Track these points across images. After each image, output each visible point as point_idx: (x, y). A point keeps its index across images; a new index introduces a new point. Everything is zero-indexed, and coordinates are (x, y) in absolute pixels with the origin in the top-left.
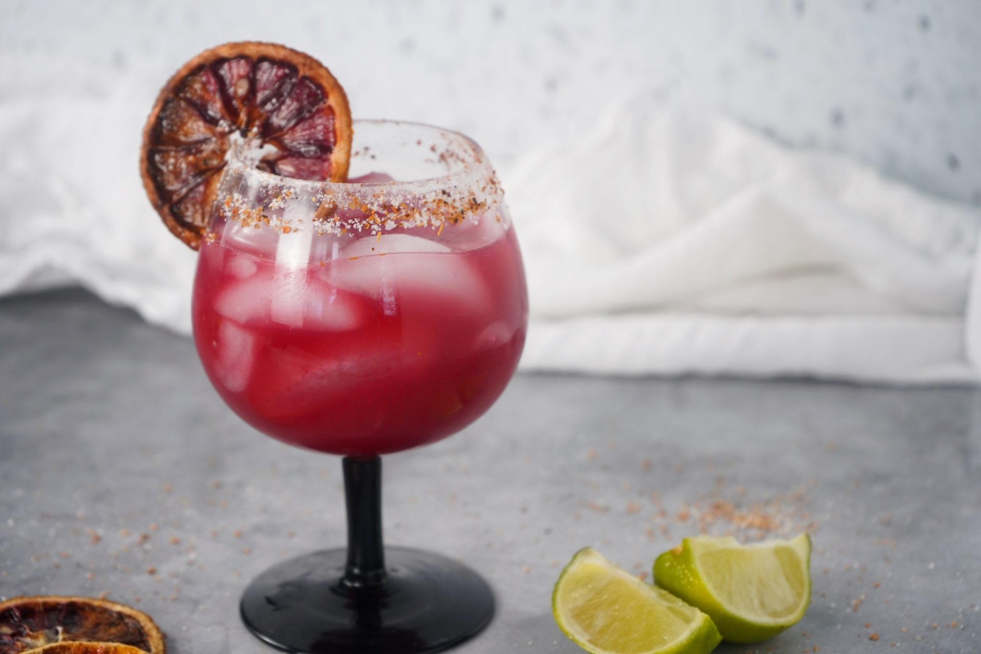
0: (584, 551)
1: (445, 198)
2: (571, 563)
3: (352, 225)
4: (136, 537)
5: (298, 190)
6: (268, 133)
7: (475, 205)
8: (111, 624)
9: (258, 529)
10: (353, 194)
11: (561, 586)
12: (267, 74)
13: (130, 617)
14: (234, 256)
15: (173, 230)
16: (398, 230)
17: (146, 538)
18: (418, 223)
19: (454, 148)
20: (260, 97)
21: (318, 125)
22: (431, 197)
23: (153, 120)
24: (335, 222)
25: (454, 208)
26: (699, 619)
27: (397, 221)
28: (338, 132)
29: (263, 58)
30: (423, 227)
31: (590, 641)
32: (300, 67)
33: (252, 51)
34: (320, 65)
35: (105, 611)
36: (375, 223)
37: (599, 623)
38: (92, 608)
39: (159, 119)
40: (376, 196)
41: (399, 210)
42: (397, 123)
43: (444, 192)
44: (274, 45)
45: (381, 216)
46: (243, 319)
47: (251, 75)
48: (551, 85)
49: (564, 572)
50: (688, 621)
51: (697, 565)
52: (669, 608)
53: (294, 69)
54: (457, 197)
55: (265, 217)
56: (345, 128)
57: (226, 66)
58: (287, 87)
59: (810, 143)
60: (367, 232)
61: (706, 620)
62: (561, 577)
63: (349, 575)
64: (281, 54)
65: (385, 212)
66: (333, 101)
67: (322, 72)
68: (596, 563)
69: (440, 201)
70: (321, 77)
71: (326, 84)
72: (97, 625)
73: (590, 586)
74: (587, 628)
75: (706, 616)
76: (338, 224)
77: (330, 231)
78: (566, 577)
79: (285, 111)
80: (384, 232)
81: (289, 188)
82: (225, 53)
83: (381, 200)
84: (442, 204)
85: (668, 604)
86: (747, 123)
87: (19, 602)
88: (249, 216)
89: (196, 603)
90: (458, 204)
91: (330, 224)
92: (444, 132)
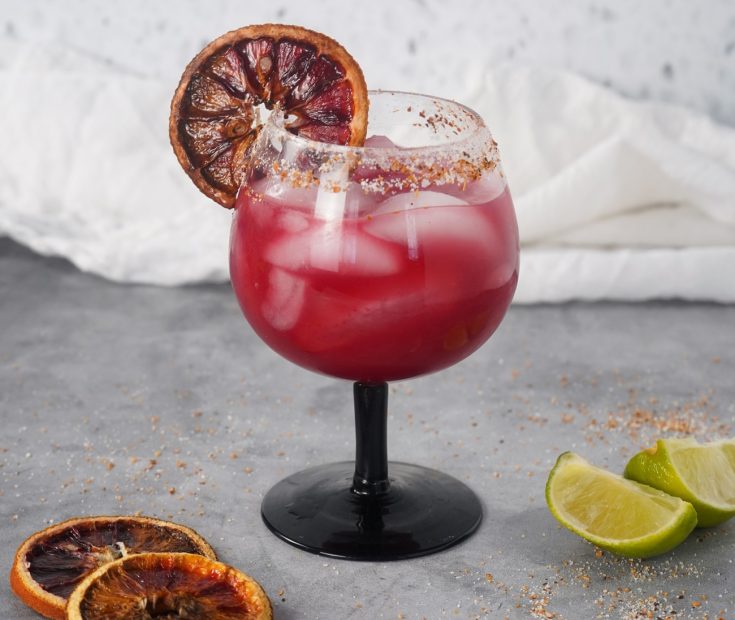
0: (566, 455)
1: (465, 158)
2: (556, 466)
3: (394, 184)
4: (145, 463)
5: (345, 155)
6: (290, 105)
7: (487, 164)
8: (162, 538)
9: (249, 451)
10: (393, 158)
11: (552, 486)
12: (287, 51)
13: (175, 530)
14: (285, 213)
15: (204, 191)
16: (432, 187)
17: (154, 463)
18: (448, 180)
19: (445, 114)
20: (282, 73)
21: (335, 98)
22: (456, 158)
23: (181, 93)
24: (379, 182)
25: (473, 167)
26: (683, 508)
27: (431, 179)
28: (356, 103)
29: (285, 39)
30: (450, 184)
31: (587, 530)
32: (319, 47)
33: (273, 33)
34: (337, 45)
35: (150, 527)
36: (413, 182)
37: (593, 515)
38: (139, 525)
39: (188, 93)
40: (413, 159)
41: (431, 170)
42: (393, 93)
43: (465, 154)
44: (293, 27)
45: (417, 175)
46: (295, 266)
47: (273, 54)
48: (412, 47)
49: (552, 473)
50: (673, 509)
51: (672, 462)
52: (653, 499)
53: (313, 48)
54: (475, 157)
55: (315, 179)
56: (362, 99)
57: (250, 45)
58: (306, 65)
59: (644, 95)
60: (407, 189)
61: (689, 507)
62: (550, 478)
63: (357, 484)
64: (301, 36)
65: (420, 172)
66: (350, 76)
67: (339, 50)
68: (578, 465)
69: (463, 161)
70: (339, 55)
71: (343, 62)
72: (149, 539)
73: (578, 484)
74: (583, 519)
75: (689, 504)
76: (382, 183)
77: (376, 189)
78: (554, 478)
79: (305, 86)
80: (421, 189)
81: (337, 154)
82: (249, 34)
83: (418, 161)
84: (464, 165)
85: (652, 496)
86: (591, 78)
87: (75, 523)
88: (299, 179)
89: (223, 517)
90: (476, 163)
91: (375, 184)
92: (436, 100)
